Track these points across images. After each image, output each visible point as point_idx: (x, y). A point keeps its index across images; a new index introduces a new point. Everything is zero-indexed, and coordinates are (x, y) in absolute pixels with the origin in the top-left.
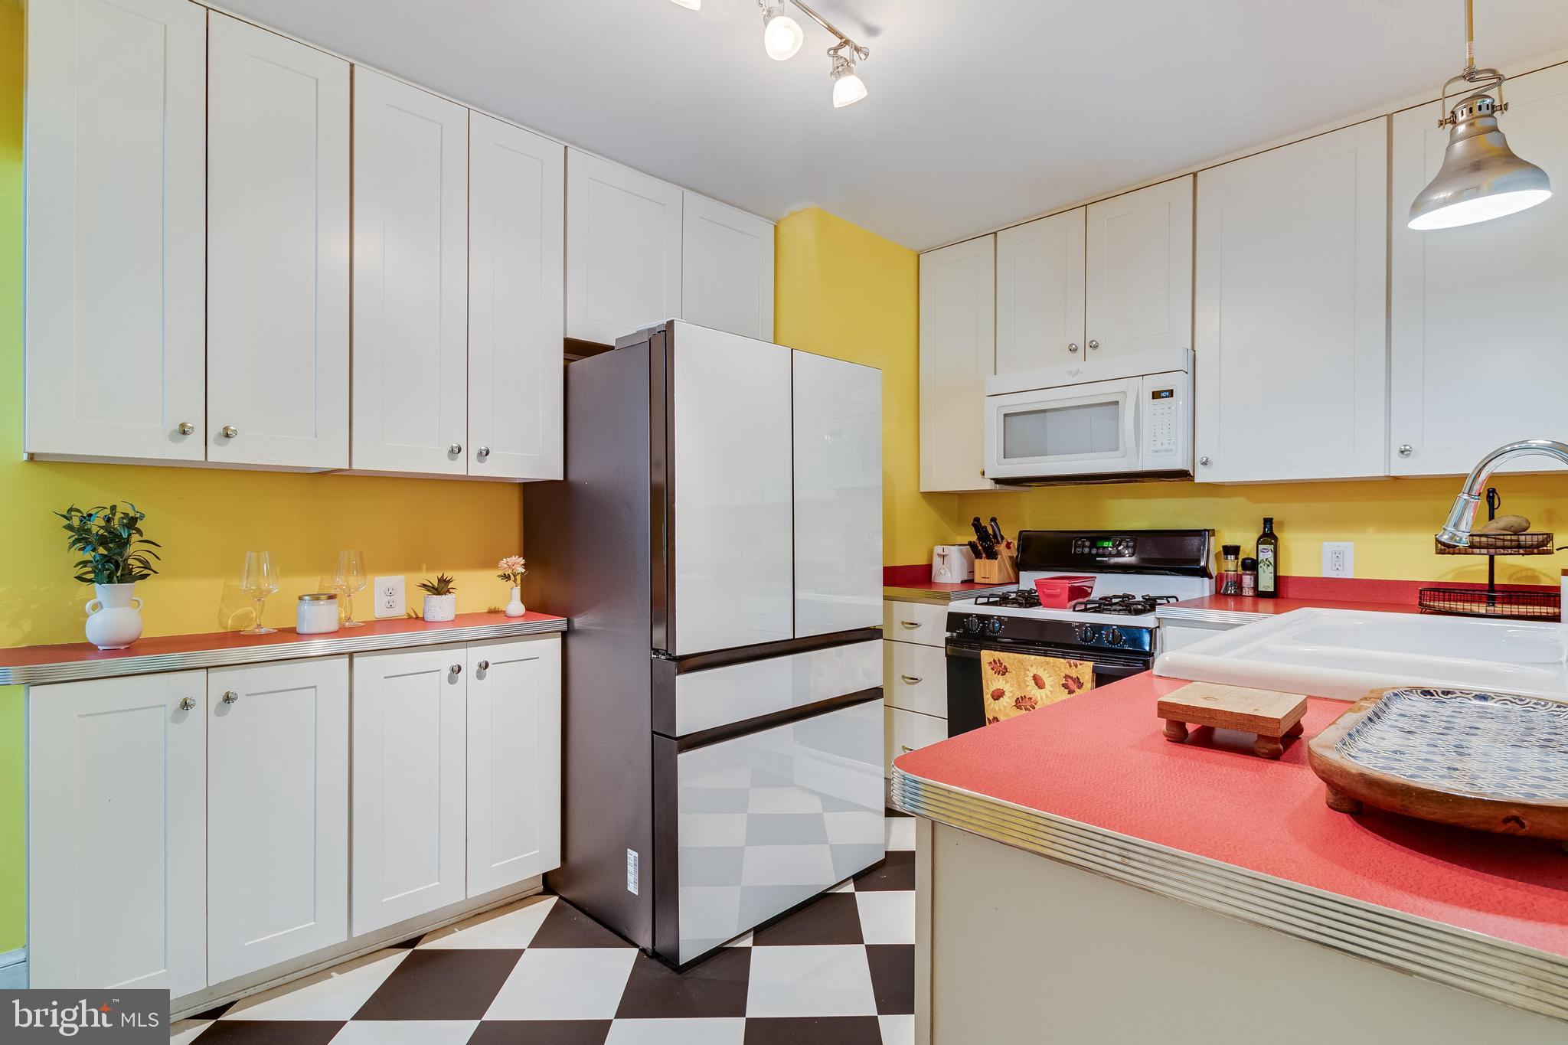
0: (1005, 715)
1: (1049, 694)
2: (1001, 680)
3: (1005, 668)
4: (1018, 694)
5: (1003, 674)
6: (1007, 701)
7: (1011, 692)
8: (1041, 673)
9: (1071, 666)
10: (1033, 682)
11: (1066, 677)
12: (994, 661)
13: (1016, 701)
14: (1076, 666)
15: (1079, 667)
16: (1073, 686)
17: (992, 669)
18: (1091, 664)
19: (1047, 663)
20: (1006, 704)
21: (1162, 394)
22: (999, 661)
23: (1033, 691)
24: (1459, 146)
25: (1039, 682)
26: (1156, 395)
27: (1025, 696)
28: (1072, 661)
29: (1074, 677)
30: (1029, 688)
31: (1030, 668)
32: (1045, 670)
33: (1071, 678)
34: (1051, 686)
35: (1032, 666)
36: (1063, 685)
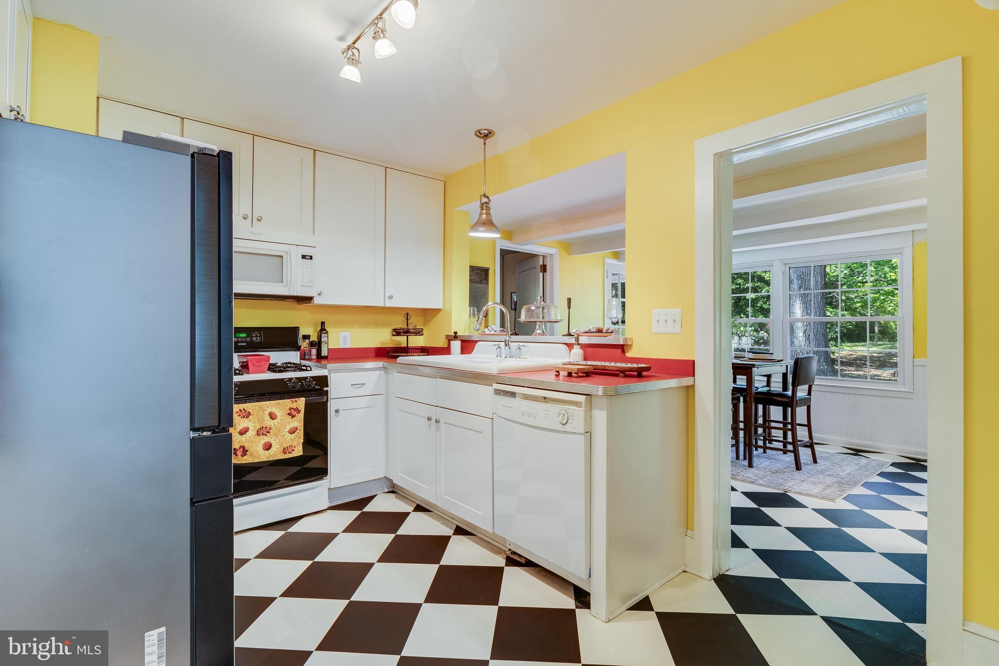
0: (249, 442)
1: (279, 421)
2: (246, 421)
3: (249, 413)
4: (258, 427)
5: (248, 417)
6: (251, 433)
7: (254, 427)
8: (274, 410)
9: (293, 402)
10: (269, 417)
11: (290, 409)
12: (240, 410)
13: (257, 432)
14: (296, 401)
15: (298, 402)
16: (293, 412)
17: (239, 416)
18: (304, 399)
19: (279, 404)
20: (251, 436)
21: (307, 257)
22: (244, 409)
23: (269, 422)
24: (484, 216)
25: (272, 416)
26: (304, 257)
27: (262, 427)
28: (293, 399)
29: (295, 407)
30: (266, 421)
31: (267, 409)
32: (277, 408)
33: (293, 409)
34: (281, 416)
35: (268, 408)
36: (289, 414)
